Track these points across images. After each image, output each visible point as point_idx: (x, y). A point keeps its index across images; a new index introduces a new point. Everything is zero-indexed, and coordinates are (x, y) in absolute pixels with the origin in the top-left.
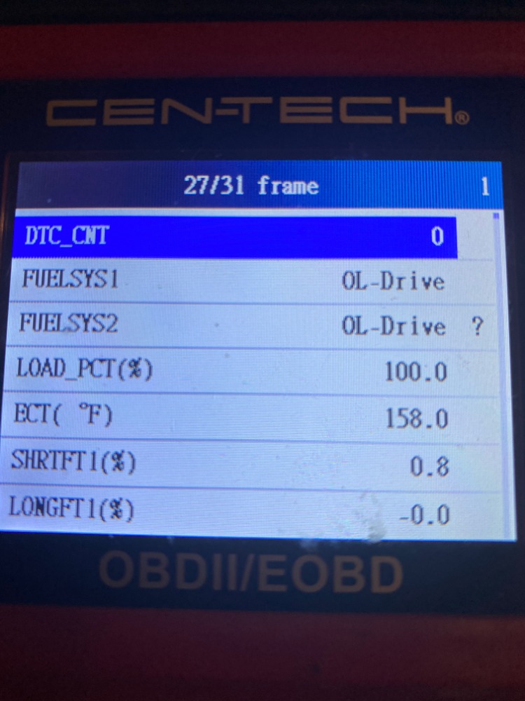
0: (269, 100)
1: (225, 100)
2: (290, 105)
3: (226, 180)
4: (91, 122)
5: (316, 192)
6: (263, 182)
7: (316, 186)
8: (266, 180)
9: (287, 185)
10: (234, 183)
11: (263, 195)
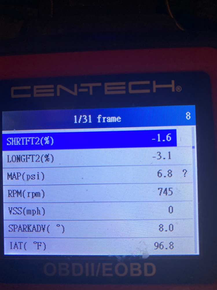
0: (100, 84)
1: (82, 85)
2: (108, 86)
3: (85, 117)
4: (29, 96)
5: (120, 121)
6: (99, 117)
7: (120, 118)
8: (100, 117)
9: (109, 118)
10: (88, 118)
11: (99, 123)
